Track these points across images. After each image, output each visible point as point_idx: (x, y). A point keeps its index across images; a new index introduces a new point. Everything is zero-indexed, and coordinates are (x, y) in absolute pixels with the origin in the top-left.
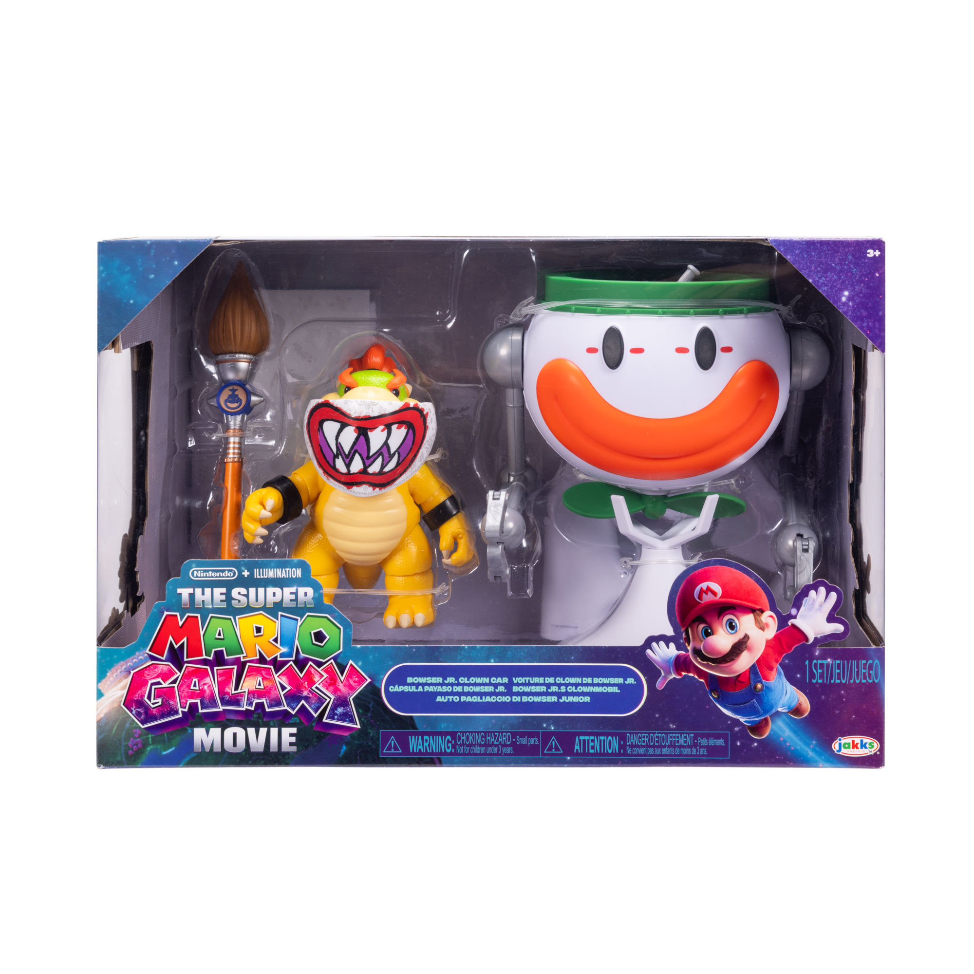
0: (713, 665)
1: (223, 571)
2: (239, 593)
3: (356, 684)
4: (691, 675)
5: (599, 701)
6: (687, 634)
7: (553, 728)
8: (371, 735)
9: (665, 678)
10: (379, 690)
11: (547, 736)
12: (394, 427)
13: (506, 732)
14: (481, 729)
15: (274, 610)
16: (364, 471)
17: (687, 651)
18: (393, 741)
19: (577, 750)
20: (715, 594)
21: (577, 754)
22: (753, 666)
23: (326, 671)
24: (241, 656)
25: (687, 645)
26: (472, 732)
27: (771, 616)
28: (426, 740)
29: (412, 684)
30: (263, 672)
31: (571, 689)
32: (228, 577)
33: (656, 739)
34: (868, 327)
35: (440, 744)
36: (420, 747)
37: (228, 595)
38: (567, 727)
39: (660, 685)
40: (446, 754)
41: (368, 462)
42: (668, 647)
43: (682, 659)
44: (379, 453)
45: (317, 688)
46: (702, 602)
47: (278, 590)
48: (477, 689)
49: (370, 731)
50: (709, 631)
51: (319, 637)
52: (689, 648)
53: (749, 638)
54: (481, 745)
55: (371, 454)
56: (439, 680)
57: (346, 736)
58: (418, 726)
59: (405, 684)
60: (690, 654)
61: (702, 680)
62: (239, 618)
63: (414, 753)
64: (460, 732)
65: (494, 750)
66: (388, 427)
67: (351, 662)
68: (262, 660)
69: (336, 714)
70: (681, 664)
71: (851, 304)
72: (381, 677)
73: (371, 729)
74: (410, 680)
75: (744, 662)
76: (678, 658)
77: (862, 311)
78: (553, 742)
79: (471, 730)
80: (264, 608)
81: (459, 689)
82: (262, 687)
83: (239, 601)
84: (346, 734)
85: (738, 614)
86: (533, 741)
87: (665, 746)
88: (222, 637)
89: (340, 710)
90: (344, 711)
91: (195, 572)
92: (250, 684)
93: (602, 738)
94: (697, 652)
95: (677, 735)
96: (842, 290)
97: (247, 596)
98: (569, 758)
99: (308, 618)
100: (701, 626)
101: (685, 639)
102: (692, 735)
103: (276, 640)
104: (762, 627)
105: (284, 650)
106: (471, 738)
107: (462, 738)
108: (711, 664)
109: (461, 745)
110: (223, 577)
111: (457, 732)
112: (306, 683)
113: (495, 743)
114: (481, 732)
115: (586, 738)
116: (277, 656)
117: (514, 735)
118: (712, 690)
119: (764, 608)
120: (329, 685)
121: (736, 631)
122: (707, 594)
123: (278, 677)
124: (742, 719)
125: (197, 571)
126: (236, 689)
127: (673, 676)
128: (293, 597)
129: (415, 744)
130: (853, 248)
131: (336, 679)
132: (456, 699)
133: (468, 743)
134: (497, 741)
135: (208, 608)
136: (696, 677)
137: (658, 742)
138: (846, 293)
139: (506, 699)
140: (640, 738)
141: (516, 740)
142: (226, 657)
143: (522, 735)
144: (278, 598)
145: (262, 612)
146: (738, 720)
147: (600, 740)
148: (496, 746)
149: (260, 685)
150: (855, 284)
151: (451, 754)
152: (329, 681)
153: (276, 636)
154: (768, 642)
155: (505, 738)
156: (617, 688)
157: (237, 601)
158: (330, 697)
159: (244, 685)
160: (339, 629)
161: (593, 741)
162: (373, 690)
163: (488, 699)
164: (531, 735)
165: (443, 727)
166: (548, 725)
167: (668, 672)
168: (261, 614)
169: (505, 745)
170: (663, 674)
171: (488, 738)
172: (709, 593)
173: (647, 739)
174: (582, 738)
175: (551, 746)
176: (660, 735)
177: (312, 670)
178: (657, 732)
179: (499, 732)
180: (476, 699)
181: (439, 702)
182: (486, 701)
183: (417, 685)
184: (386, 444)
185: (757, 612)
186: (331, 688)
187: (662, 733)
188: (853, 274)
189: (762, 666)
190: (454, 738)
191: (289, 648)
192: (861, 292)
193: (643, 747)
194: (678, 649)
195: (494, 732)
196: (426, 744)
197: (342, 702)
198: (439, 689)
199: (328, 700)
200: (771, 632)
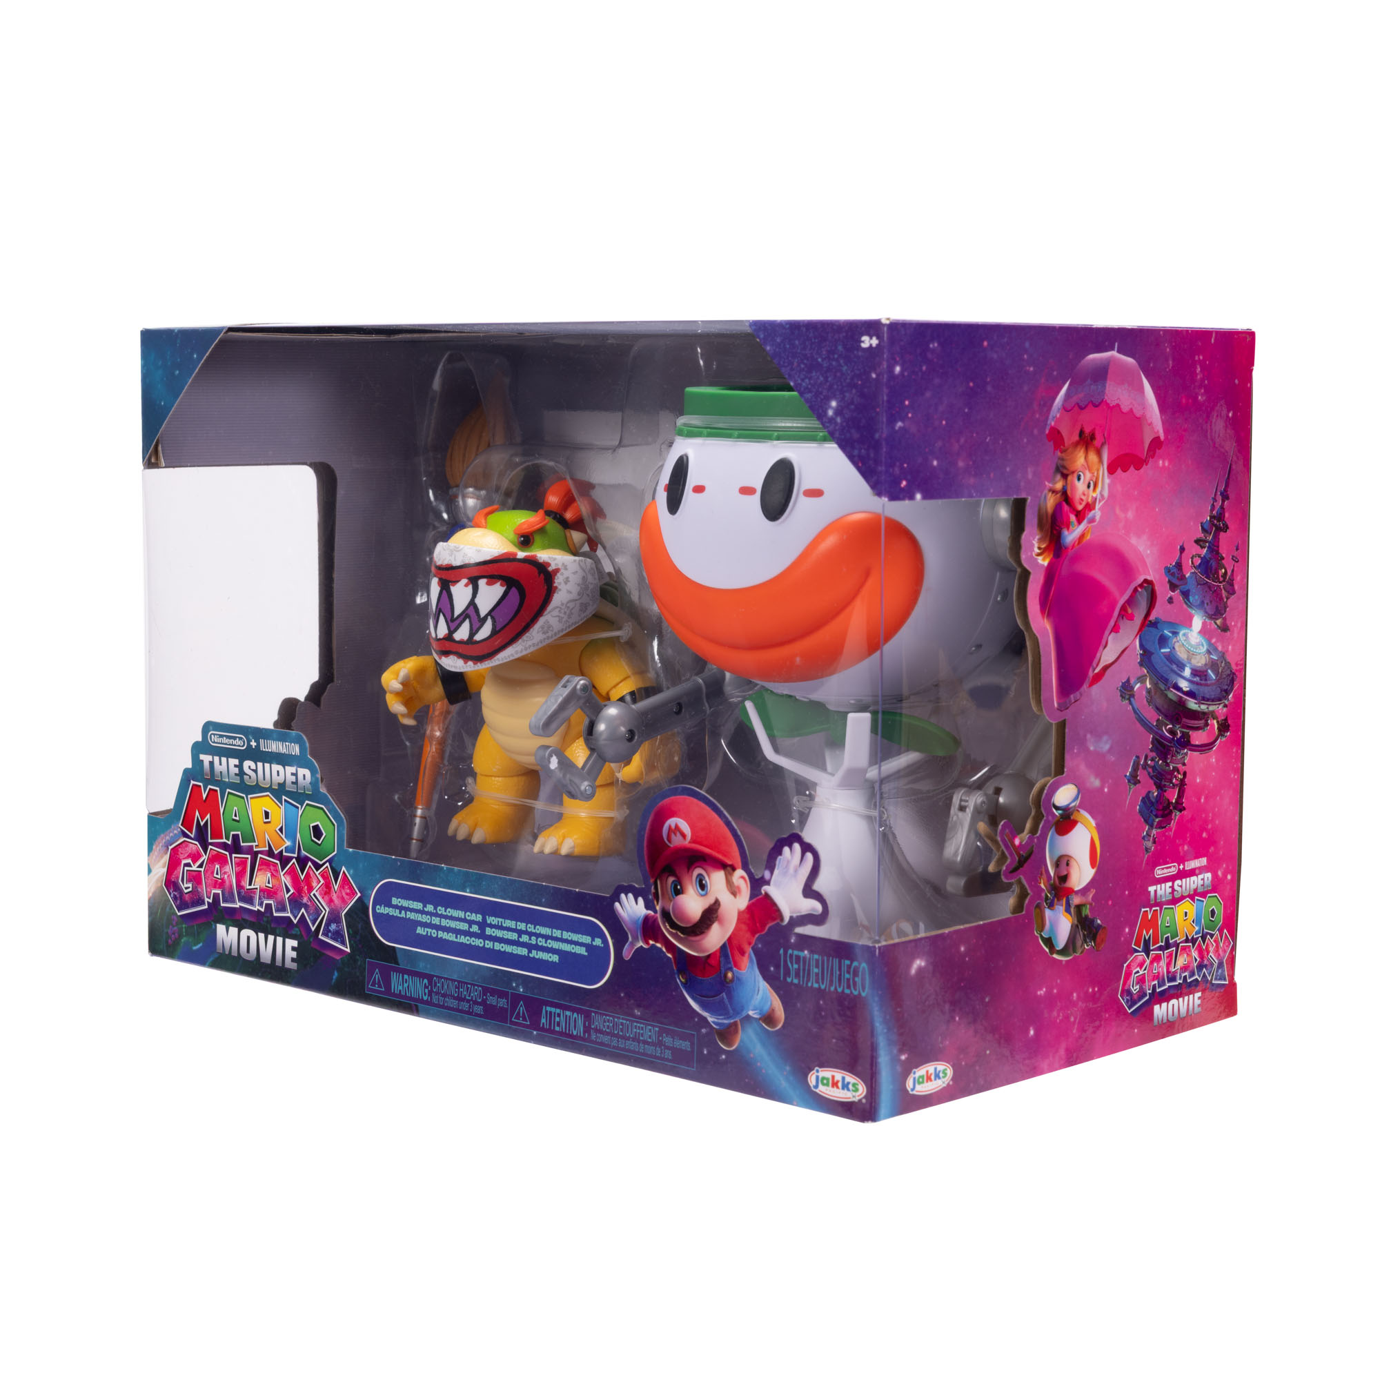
0: (682, 936)
1: (235, 738)
2: (249, 767)
3: (348, 897)
4: (659, 945)
5: (569, 964)
6: (656, 888)
7: (521, 990)
8: (359, 963)
9: (632, 944)
10: (368, 908)
11: (516, 999)
12: (482, 583)
13: (478, 986)
14: (455, 977)
15: (279, 791)
16: (449, 637)
17: (655, 912)
18: (377, 976)
19: (543, 1024)
20: (684, 836)
21: (543, 1029)
22: (724, 945)
23: (323, 876)
24: (254, 844)
25: (656, 903)
26: (447, 979)
27: (743, 877)
28: (406, 980)
29: (396, 907)
30: (272, 868)
31: (541, 942)
32: (239, 746)
33: (621, 1027)
34: (860, 456)
35: (416, 988)
36: (400, 988)
37: (240, 766)
38: (536, 991)
39: (627, 954)
40: (422, 1001)
41: (453, 626)
42: (637, 903)
43: (650, 921)
44: (465, 615)
45: (314, 895)
46: (672, 846)
47: (280, 768)
48: (453, 924)
49: (358, 957)
50: (679, 887)
51: (317, 832)
52: (658, 908)
53: (719, 905)
54: (455, 998)
55: (456, 615)
56: (419, 906)
57: (338, 960)
58: (400, 961)
59: (389, 905)
60: (659, 915)
61: (669, 955)
62: (251, 798)
63: (394, 995)
64: (437, 977)
65: (465, 1006)
66: (474, 582)
67: (344, 869)
68: (270, 853)
69: (330, 931)
70: (649, 928)
71: (839, 420)
72: (370, 892)
73: (359, 956)
74: (395, 901)
75: (715, 938)
76: (646, 918)
77: (853, 431)
78: (521, 1008)
79: (446, 976)
80: (270, 789)
81: (436, 921)
82: (271, 886)
83: (250, 777)
84: (338, 957)
85: (709, 868)
86: (502, 1003)
87: (628, 1039)
88: (237, 818)
89: (333, 927)
90: (337, 929)
91: (213, 736)
92: (262, 880)
93: (568, 1013)
94: (666, 915)
95: (642, 1025)
96: (828, 399)
97: (255, 771)
98: (535, 1033)
99: (307, 807)
100: (671, 879)
101: (654, 893)
102: (657, 1029)
103: (281, 830)
104: (734, 892)
105: (288, 843)
106: (446, 987)
107: (438, 985)
108: (680, 934)
109: (437, 993)
110: (235, 745)
111: (434, 976)
112: (306, 887)
113: (467, 998)
114: (455, 981)
115: (553, 1010)
116: (282, 850)
117: (486, 990)
118: (680, 971)
119: (736, 865)
120: (325, 894)
121: (706, 894)
122: (675, 834)
123: (284, 875)
124: (711, 1019)
125: (214, 734)
126: (250, 884)
127: (641, 944)
128: (293, 778)
129: (398, 984)
130: (844, 334)
131: (331, 887)
132: (434, 933)
133: (442, 992)
134: (469, 996)
135: (224, 781)
136: (664, 950)
137: (622, 1030)
138: (834, 404)
139: (479, 942)
140: (605, 1022)
141: (486, 998)
142: (242, 844)
143: (493, 992)
144: (281, 779)
145: (268, 793)
146: (705, 1019)
147: (566, 1016)
148: (468, 1001)
149: (269, 883)
150: (845, 389)
151: (427, 1003)
152: (325, 889)
153: (281, 825)
154: (740, 913)
155: (476, 994)
156: (584, 949)
157: (248, 777)
158: (326, 910)
159: (257, 880)
160: (334, 825)
161: (559, 1015)
162: (361, 907)
163: (463, 939)
164: (502, 994)
165: (421, 967)
166: (518, 986)
167: (635, 938)
168: (268, 796)
169: (476, 1003)
170: (630, 939)
171: (461, 990)
172: (678, 834)
173: (611, 1025)
174: (549, 1009)
175: (519, 1013)
176: (624, 1022)
177: (311, 872)
178: (621, 1017)
179: (471, 984)
180: (451, 937)
181: (419, 934)
182: (461, 941)
183: (401, 908)
184: (472, 604)
185: (729, 868)
186: (327, 897)
187: (627, 1020)
188: (843, 374)
189: (731, 948)
190: (430, 983)
191: (292, 843)
192: (852, 403)
193: (608, 1034)
194: (647, 907)
195: (467, 984)
196: (406, 985)
197: (334, 917)
198: (419, 917)
199: (324, 912)
200: (743, 902)
